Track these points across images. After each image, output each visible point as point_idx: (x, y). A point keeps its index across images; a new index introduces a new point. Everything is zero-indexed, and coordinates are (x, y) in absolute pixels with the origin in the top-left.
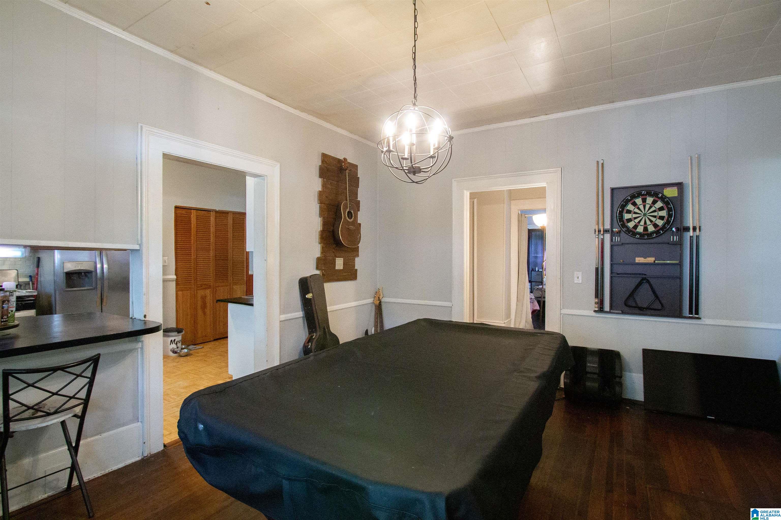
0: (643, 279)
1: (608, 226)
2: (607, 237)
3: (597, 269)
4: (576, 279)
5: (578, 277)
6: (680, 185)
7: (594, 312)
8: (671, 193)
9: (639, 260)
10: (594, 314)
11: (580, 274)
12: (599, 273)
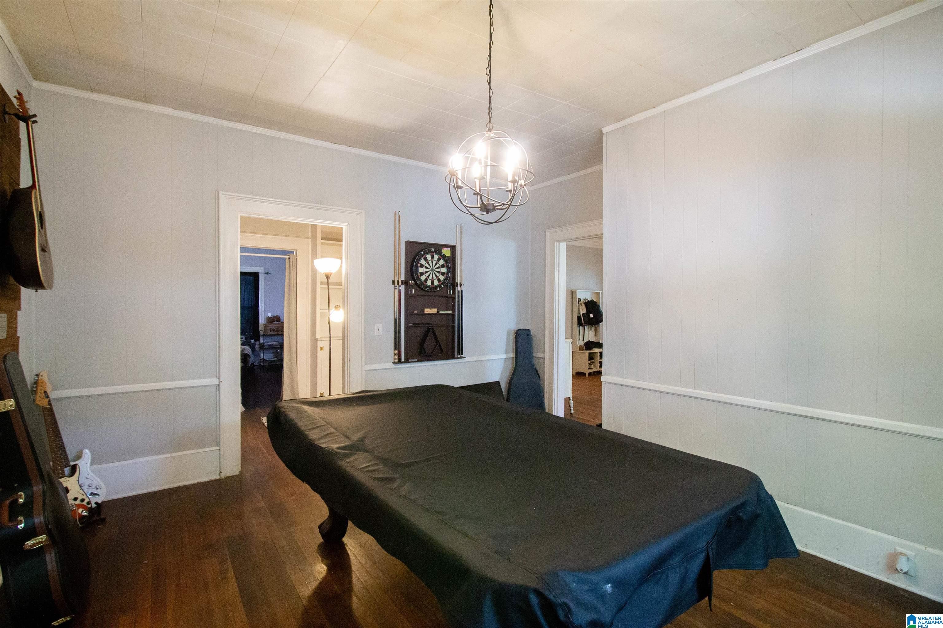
0: (428, 330)
1: (403, 278)
2: (403, 288)
3: (395, 320)
4: (376, 331)
5: (379, 330)
6: (453, 248)
7: (393, 362)
8: (447, 252)
9: (427, 311)
10: (393, 366)
11: (380, 326)
12: (397, 323)
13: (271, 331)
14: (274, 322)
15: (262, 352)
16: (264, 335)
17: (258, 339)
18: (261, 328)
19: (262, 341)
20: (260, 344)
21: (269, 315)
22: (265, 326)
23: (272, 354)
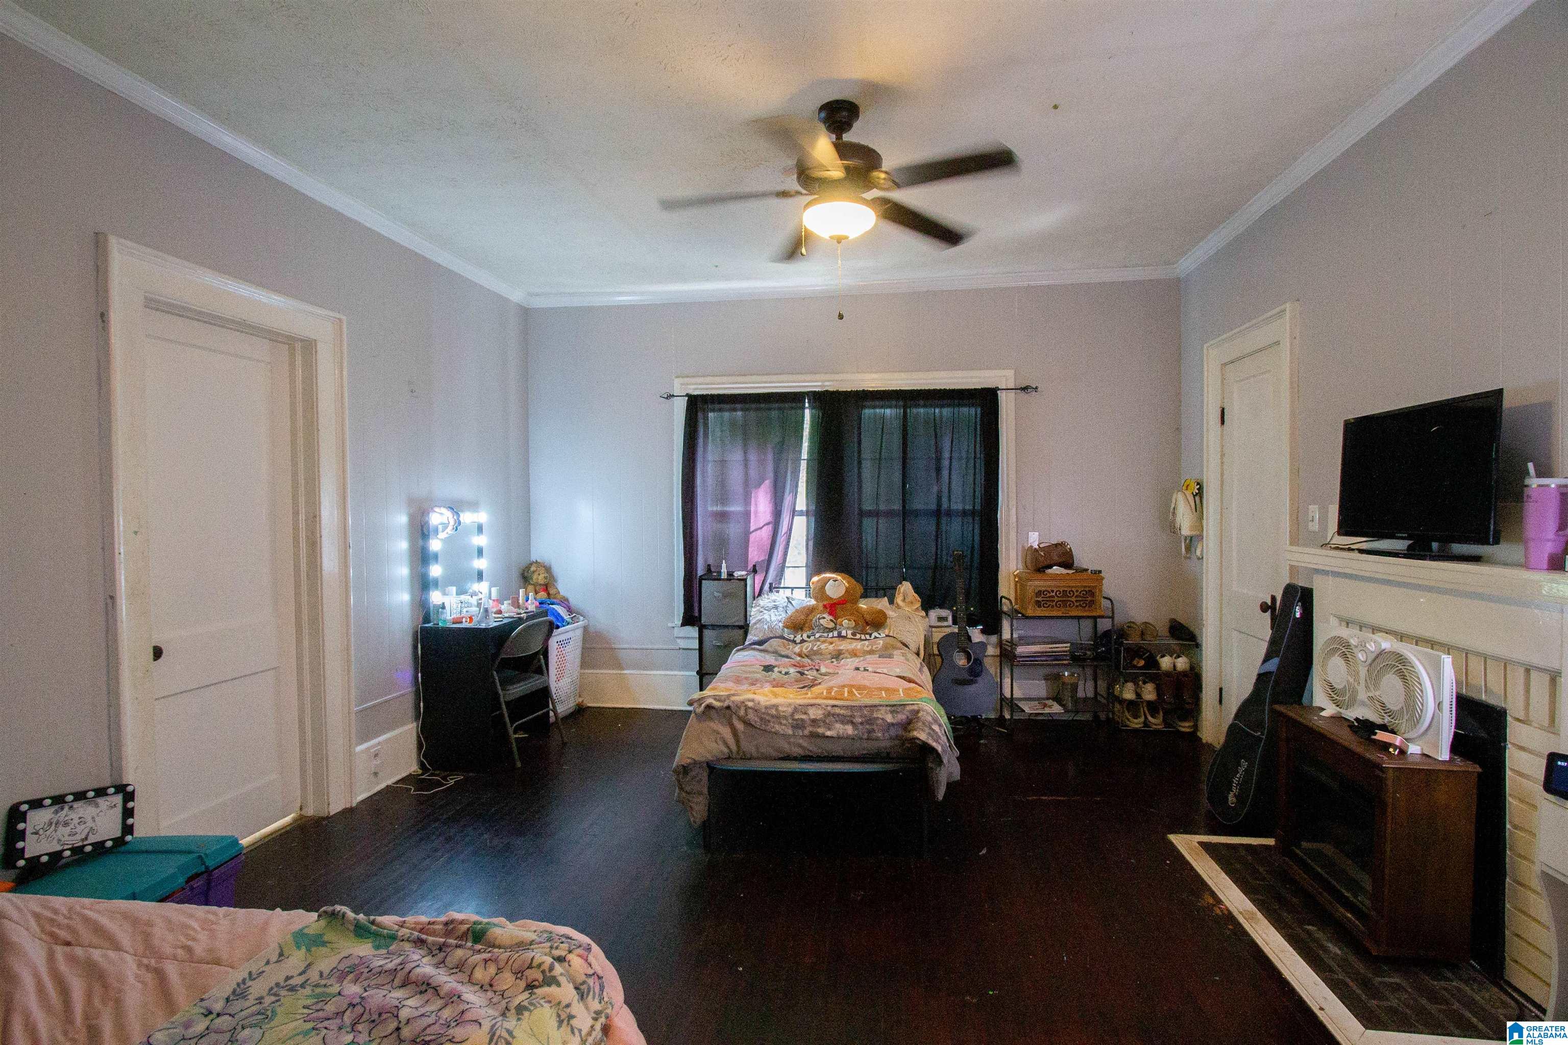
13: (1038, 604)
14: (1050, 567)
15: (1007, 672)
16: (1014, 614)
17: (992, 628)
18: (1006, 588)
19: (1006, 635)
20: (1001, 644)
21: (1034, 540)
22: (1020, 583)
23: (1043, 682)
